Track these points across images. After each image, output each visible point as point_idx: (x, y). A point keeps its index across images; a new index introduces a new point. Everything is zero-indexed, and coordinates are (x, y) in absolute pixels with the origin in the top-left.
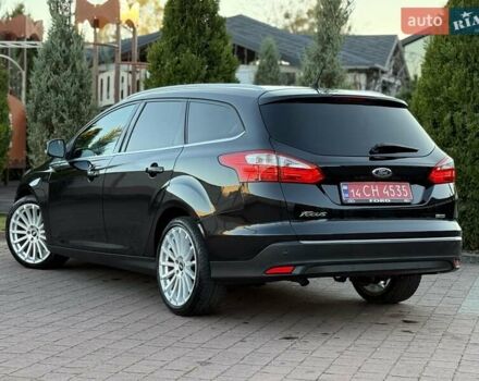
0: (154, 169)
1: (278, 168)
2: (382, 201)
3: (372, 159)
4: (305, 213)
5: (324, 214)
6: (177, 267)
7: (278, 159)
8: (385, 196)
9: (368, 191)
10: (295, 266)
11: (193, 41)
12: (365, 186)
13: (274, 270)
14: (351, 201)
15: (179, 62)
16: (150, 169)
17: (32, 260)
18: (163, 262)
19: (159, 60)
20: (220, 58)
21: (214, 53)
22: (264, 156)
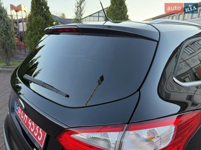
11: (40, 13)
15: (36, 19)
19: (30, 18)
21: (47, 17)
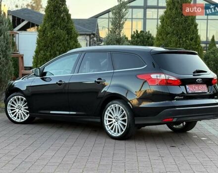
0: (99, 81)
1: (166, 80)
2: (199, 92)
3: (194, 75)
4: (176, 97)
5: (182, 97)
6: (114, 120)
7: (165, 76)
8: (200, 90)
9: (195, 88)
10: (174, 118)
12: (193, 86)
13: (165, 120)
14: (190, 92)
16: (97, 80)
17: (18, 121)
18: (106, 119)
19: (44, 32)
20: (71, 31)
22: (158, 75)
